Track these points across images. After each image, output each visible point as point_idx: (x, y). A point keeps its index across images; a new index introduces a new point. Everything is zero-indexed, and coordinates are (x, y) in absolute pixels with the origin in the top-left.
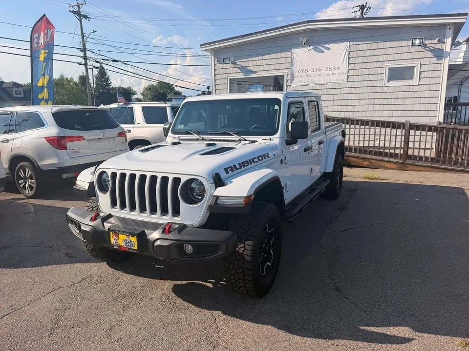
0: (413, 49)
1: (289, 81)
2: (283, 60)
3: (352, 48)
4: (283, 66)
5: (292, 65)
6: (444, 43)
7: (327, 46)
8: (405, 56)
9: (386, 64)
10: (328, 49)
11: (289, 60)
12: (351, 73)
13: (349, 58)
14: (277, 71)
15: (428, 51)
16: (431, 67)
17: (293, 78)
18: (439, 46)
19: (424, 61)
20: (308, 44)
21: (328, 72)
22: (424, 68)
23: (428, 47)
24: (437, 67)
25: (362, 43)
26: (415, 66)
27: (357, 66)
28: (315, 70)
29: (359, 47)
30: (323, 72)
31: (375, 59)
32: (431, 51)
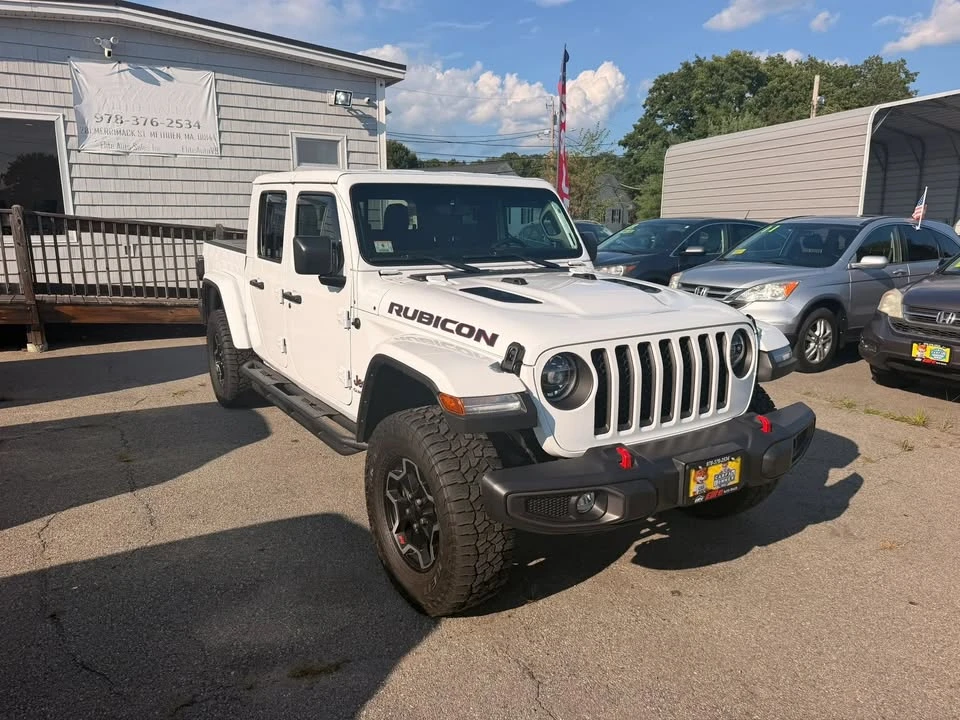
0: (333, 110)
1: (73, 142)
2: (47, 84)
3: (224, 87)
4: (50, 99)
5: (78, 99)
6: (375, 107)
7: (164, 69)
8: (321, 119)
9: (290, 130)
10: (169, 78)
11: (67, 86)
12: (226, 137)
13: (219, 107)
14: (29, 109)
15: (353, 116)
16: (362, 146)
17: (84, 132)
18: (369, 111)
19: (352, 134)
20: (116, 56)
21: (176, 131)
22: (354, 146)
23: (355, 111)
24: (370, 147)
25: (241, 79)
26: (338, 141)
27: (236, 125)
28: (142, 122)
29: (237, 88)
30: (163, 128)
31: (270, 116)
32: (358, 117)
